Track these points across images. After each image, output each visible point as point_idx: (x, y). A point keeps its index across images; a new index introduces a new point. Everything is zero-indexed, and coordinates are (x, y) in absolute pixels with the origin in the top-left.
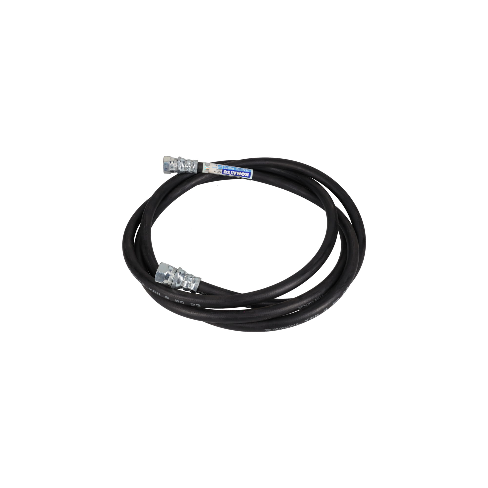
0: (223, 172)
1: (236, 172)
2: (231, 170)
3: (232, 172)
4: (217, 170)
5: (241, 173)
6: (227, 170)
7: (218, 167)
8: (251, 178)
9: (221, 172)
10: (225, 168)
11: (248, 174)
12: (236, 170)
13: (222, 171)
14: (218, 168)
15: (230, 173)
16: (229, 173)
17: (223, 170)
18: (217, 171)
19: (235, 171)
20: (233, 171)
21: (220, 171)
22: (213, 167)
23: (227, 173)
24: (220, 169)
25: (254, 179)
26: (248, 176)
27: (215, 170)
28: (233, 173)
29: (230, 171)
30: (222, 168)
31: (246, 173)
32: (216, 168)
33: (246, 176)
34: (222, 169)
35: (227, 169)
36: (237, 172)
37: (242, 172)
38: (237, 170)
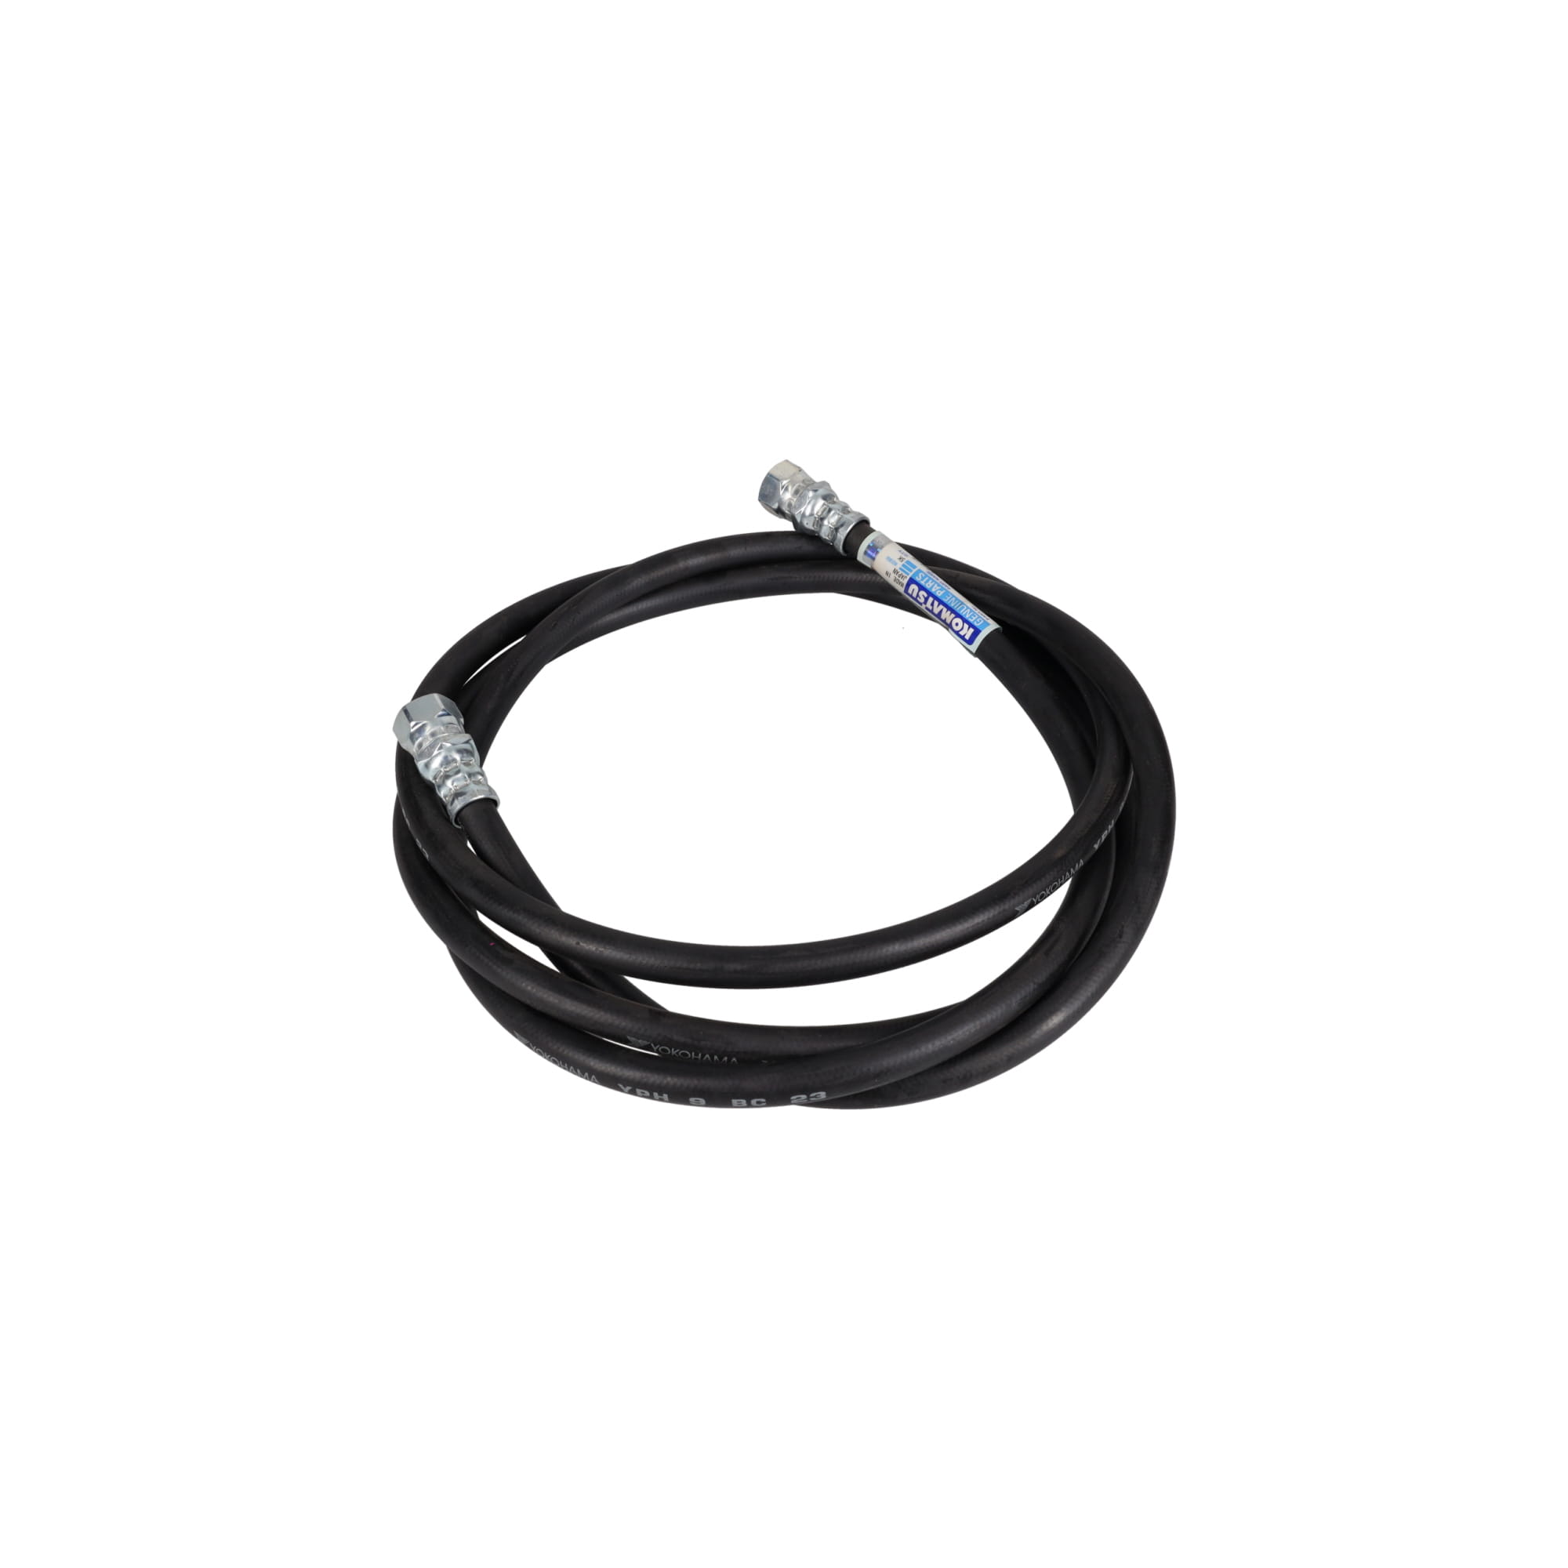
0: (908, 585)
1: (941, 607)
2: (930, 594)
3: (931, 599)
4: (895, 571)
5: (953, 615)
6: (921, 588)
7: (903, 565)
8: (974, 647)
9: (902, 585)
10: (918, 579)
11: (972, 630)
12: (945, 600)
13: (905, 582)
14: (900, 569)
15: (926, 599)
16: (922, 600)
17: (912, 581)
18: (893, 576)
19: (941, 602)
20: (936, 598)
21: (901, 580)
22: (889, 559)
23: (918, 595)
24: (904, 574)
25: (980, 654)
26: (967, 637)
27: (890, 568)
28: (932, 604)
29: (926, 595)
30: (914, 571)
31: (966, 626)
32: (896, 564)
33: (962, 633)
34: (908, 578)
35: (922, 583)
36: (945, 610)
37: (958, 615)
38: (948, 603)
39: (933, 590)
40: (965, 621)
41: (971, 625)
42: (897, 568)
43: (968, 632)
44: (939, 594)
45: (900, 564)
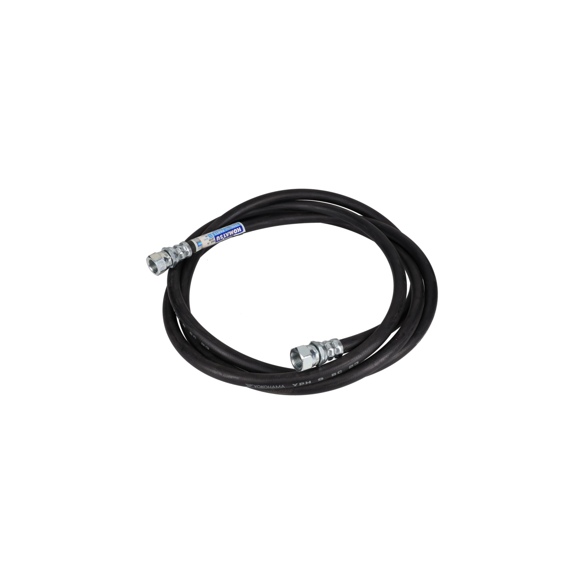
0: (216, 239)
1: (228, 233)
2: (222, 234)
3: (224, 234)
4: (210, 240)
5: (232, 231)
6: (219, 235)
7: (209, 237)
8: (244, 231)
9: (214, 241)
11: (240, 228)
12: (227, 230)
13: (214, 239)
14: (210, 238)
15: (223, 236)
16: (222, 237)
17: (216, 237)
18: (210, 242)
19: (227, 232)
20: (225, 233)
21: (213, 240)
22: (205, 240)
23: (220, 238)
24: (212, 238)
25: (247, 231)
26: (241, 231)
27: (208, 241)
28: (226, 235)
29: (222, 235)
30: (213, 235)
31: (237, 229)
32: (208, 239)
33: (238, 231)
34: (214, 237)
36: (229, 232)
37: (233, 229)
38: (228, 230)
39: (222, 232)
40: (236, 228)
41: (238, 227)
42: (209, 239)
43: (239, 229)
44: (224, 231)
45: (208, 237)
